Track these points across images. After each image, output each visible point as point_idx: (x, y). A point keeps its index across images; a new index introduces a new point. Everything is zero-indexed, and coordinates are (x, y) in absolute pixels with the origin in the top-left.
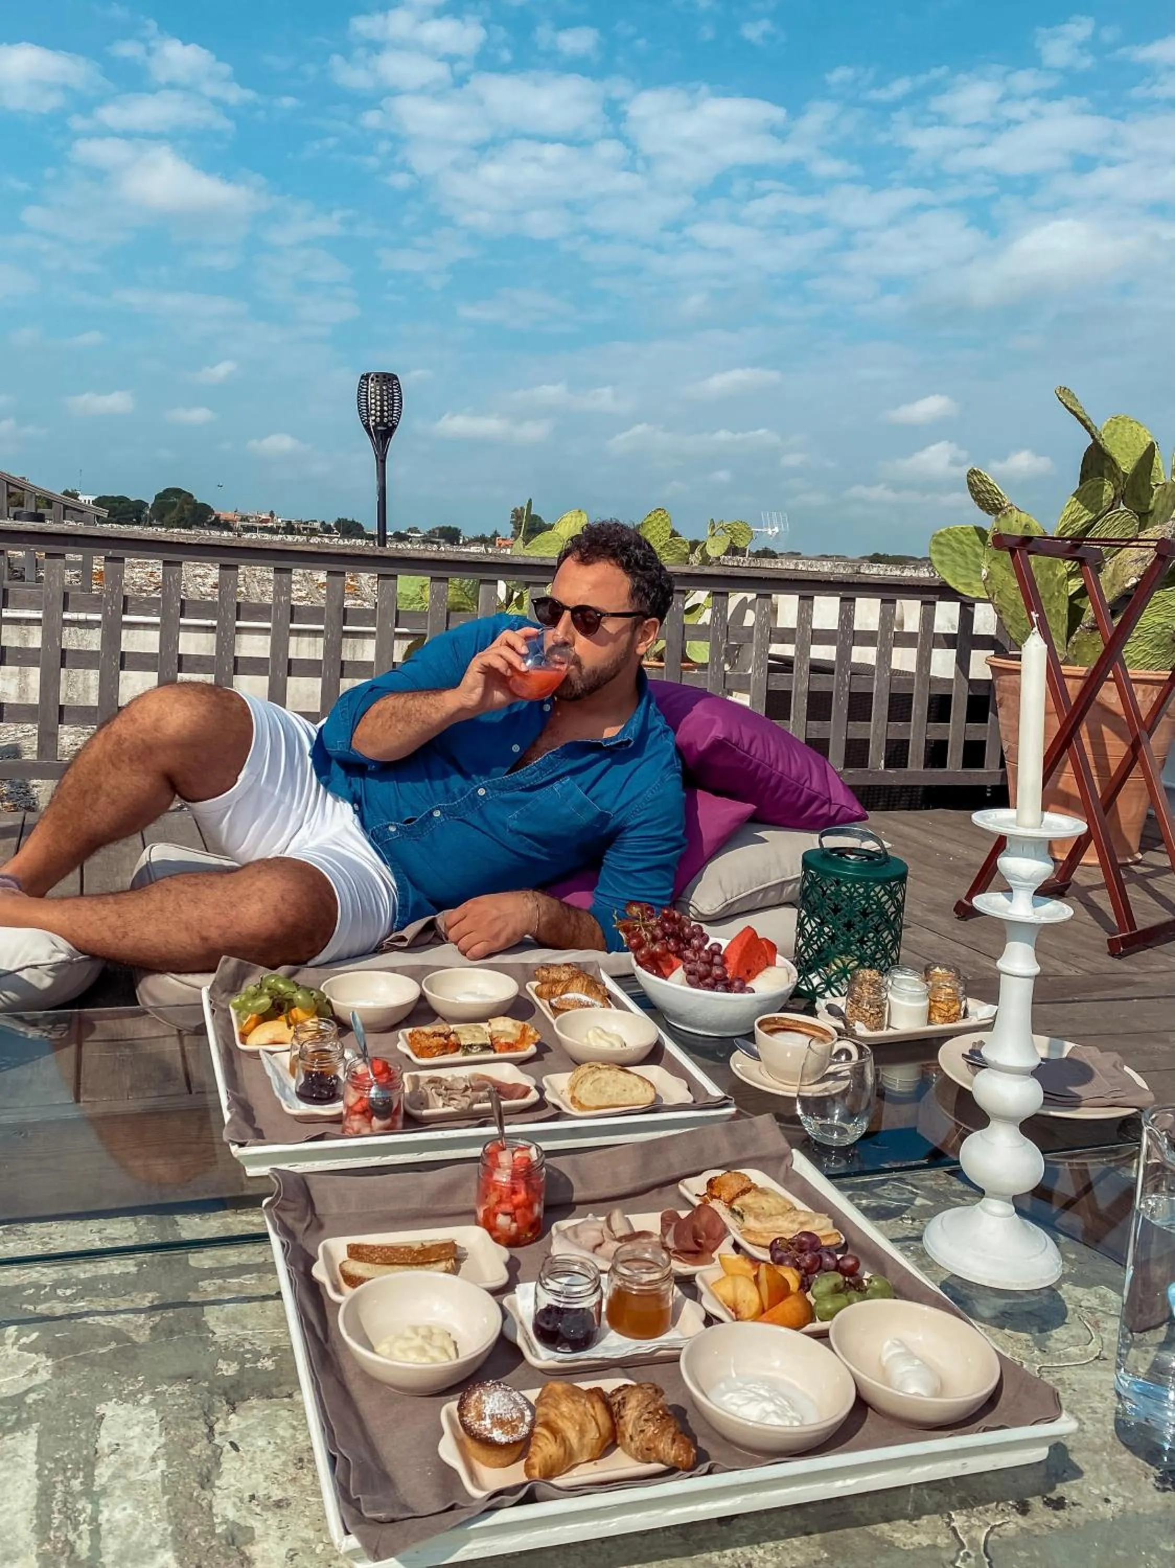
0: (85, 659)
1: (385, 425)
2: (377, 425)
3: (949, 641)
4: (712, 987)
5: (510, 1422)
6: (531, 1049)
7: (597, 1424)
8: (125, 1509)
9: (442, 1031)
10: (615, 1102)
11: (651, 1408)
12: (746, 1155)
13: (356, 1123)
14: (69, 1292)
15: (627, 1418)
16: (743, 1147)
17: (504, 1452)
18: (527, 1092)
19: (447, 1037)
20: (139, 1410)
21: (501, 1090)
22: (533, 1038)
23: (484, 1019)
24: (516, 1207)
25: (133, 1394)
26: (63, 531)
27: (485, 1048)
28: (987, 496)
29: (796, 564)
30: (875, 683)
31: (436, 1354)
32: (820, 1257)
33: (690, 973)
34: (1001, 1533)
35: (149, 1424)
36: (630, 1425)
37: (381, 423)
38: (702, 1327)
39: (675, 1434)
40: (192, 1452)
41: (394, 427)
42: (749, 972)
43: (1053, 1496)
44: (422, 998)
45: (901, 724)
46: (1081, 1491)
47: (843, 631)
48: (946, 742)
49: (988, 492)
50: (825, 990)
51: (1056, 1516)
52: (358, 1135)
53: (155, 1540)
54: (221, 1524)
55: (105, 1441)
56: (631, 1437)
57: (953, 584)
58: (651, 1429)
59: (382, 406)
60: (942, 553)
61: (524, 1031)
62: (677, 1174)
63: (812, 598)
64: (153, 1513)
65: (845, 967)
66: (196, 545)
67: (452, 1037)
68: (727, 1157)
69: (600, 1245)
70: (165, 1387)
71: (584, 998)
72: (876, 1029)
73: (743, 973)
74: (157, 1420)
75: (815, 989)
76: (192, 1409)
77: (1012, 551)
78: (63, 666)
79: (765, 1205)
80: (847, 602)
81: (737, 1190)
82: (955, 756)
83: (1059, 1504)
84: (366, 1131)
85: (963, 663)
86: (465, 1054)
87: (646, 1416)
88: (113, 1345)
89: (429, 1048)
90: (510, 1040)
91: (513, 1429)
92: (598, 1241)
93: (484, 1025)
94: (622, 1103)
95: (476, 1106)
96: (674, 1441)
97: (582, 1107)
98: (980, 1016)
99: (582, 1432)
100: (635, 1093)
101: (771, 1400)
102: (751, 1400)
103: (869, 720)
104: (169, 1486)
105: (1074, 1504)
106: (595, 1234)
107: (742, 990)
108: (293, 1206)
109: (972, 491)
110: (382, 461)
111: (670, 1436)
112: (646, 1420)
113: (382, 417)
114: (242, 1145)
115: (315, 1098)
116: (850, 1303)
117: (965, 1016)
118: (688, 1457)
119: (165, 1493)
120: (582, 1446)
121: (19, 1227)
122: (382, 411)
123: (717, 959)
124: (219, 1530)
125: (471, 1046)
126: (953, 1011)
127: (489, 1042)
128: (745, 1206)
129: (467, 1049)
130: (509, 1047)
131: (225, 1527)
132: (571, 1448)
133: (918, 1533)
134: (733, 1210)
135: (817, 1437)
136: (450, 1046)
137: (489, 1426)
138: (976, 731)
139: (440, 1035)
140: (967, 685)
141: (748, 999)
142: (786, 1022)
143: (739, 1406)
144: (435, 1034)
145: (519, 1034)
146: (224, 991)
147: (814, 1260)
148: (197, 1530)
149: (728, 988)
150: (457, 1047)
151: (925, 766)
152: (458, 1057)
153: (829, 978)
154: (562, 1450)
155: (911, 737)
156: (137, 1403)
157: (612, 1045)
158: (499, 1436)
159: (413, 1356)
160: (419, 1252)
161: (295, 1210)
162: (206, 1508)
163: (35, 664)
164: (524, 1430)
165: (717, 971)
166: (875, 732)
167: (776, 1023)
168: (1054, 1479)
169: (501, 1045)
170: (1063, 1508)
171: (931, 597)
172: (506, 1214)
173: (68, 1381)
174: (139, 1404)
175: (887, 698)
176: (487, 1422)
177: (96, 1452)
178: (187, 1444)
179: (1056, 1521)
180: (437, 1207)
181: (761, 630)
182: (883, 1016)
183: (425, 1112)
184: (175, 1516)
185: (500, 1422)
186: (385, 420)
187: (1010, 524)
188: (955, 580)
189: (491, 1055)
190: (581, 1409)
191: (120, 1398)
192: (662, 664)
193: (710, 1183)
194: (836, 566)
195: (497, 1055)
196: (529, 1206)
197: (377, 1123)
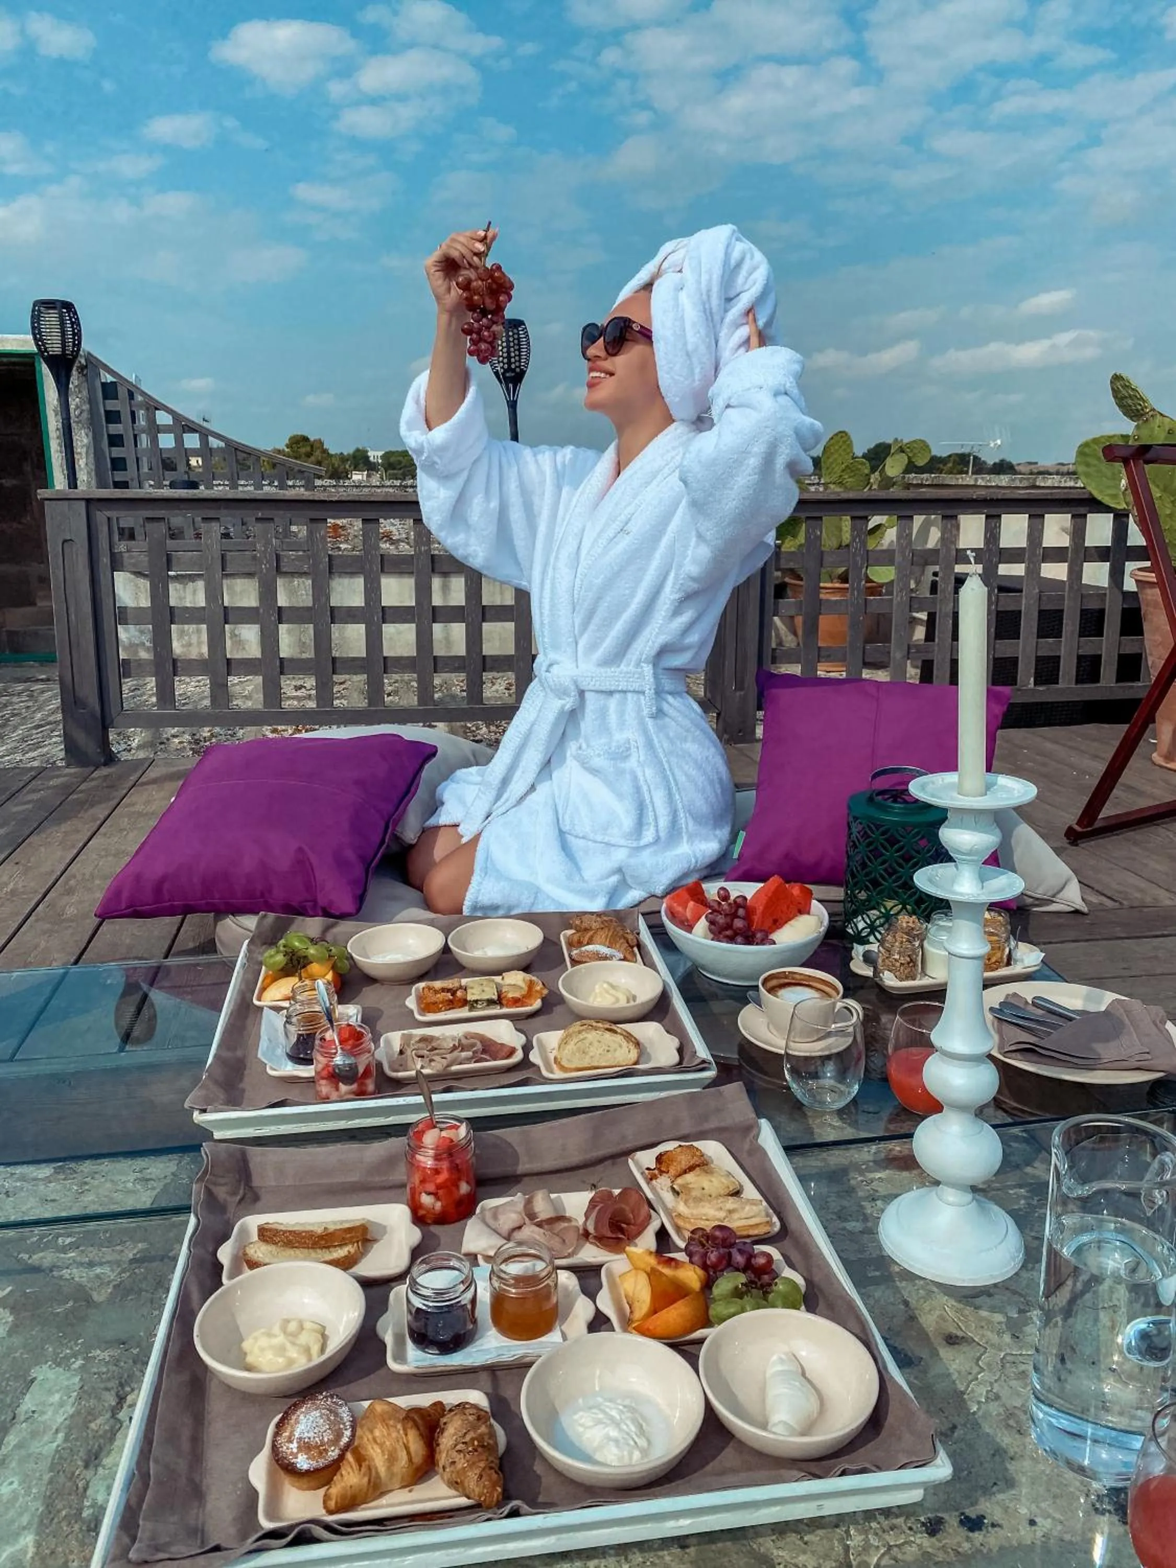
0: (246, 615)
1: (513, 370)
2: (506, 371)
3: (1102, 554)
4: (731, 939)
5: (317, 1447)
6: (537, 1004)
7: (409, 1453)
8: (11, 1483)
9: (451, 986)
10: (596, 1064)
11: (467, 1439)
12: (707, 1126)
13: (324, 1087)
14: (68, 1240)
15: (442, 1447)
16: (705, 1118)
17: (305, 1480)
18: (512, 1051)
19: (454, 993)
20: (68, 1374)
21: (489, 1048)
22: (540, 992)
23: (499, 973)
24: (439, 1187)
25: (67, 1358)
26: (213, 496)
27: (490, 1002)
28: (1130, 402)
29: (976, 480)
30: (1024, 602)
31: (293, 1353)
32: (730, 1254)
33: (712, 923)
34: (899, 1556)
35: (68, 1390)
36: (444, 1455)
37: (509, 369)
38: (585, 1330)
39: (484, 1469)
40: (93, 1426)
41: (523, 373)
42: (775, 921)
43: (972, 1513)
44: (446, 949)
45: (1051, 640)
46: (1006, 1509)
47: (989, 550)
48: (1100, 656)
49: (1130, 396)
50: (869, 935)
51: (968, 1539)
52: (326, 1100)
53: (25, 1520)
54: (89, 1507)
55: (28, 1403)
56: (444, 1468)
57: (1099, 497)
58: (461, 1463)
59: (509, 352)
60: (1088, 465)
61: (531, 984)
62: (629, 1146)
63: (955, 517)
64: (34, 1491)
65: (888, 911)
66: (337, 502)
67: (459, 994)
68: (685, 1129)
69: (520, 1228)
70: (98, 1352)
71: (604, 950)
72: (907, 978)
73: (769, 923)
74: (77, 1387)
75: (860, 932)
76: (109, 1380)
77: (1125, 461)
78: (226, 623)
79: (706, 1184)
80: (993, 520)
81: (684, 1165)
82: (1108, 672)
83: (974, 1524)
84: (334, 1095)
85: (1117, 575)
86: (470, 1010)
87: (459, 1447)
88: (71, 1303)
89: (435, 1003)
90: (517, 995)
91: (321, 1453)
92: (517, 1225)
93: (498, 979)
94: (604, 1064)
95: (455, 1068)
96: (481, 1476)
97: (563, 1069)
98: (1027, 963)
99: (392, 1459)
100: (618, 1054)
101: (617, 1424)
102: (599, 1422)
103: (1018, 638)
104: (58, 1463)
105: (993, 1525)
106: (514, 1216)
107: (762, 942)
108: (222, 1181)
109: (1115, 397)
110: (513, 406)
111: (478, 1471)
112: (459, 1451)
113: (509, 363)
114: (204, 1111)
115: (303, 1059)
116: (743, 1310)
117: (1008, 964)
118: (492, 1496)
119: (51, 1469)
120: (391, 1475)
121: (73, 1165)
122: (509, 357)
123: (741, 912)
124: (85, 1514)
125: (476, 1001)
126: (993, 960)
127: (495, 997)
128: (685, 1186)
129: (473, 1005)
130: (516, 1002)
131: (91, 1511)
132: (378, 1476)
133: (804, 1552)
134: (673, 1189)
135: (643, 1478)
136: (456, 1000)
137: (295, 1450)
138: (1129, 646)
139: (448, 990)
140: (1120, 598)
141: (765, 952)
142: (797, 977)
143: (586, 1428)
144: (443, 990)
145: (526, 988)
146: (265, 944)
147: (720, 1258)
148: (64, 1513)
149: (749, 940)
150: (464, 1002)
151: (1077, 682)
152: (464, 1013)
153: (873, 922)
154: (366, 1479)
155: (1062, 653)
156: (68, 1368)
157: (617, 1000)
158: (303, 1462)
159: (269, 1355)
160: (321, 1237)
161: (225, 1184)
162: (81, 1490)
163: (201, 621)
164: (333, 1453)
165: (738, 923)
166: (1024, 650)
167: (786, 977)
168: (980, 1492)
169: (508, 1000)
170: (980, 1529)
171: (1082, 510)
172: (429, 1194)
173: (16, 1340)
174: (69, 1369)
175: (1036, 614)
176: (294, 1446)
177: (14, 1418)
178: (90, 1418)
179: (966, 1546)
180: (377, 1179)
181: (903, 553)
182: (915, 965)
183: (401, 1074)
184: (50, 1497)
185: (306, 1447)
186: (513, 366)
187: (1152, 430)
188: (1101, 492)
189: (496, 1010)
190: (394, 1435)
191: (55, 1361)
192: (847, 585)
193: (659, 1159)
194: (1013, 480)
195: (505, 1010)
196: (453, 1183)
197: (343, 1088)
